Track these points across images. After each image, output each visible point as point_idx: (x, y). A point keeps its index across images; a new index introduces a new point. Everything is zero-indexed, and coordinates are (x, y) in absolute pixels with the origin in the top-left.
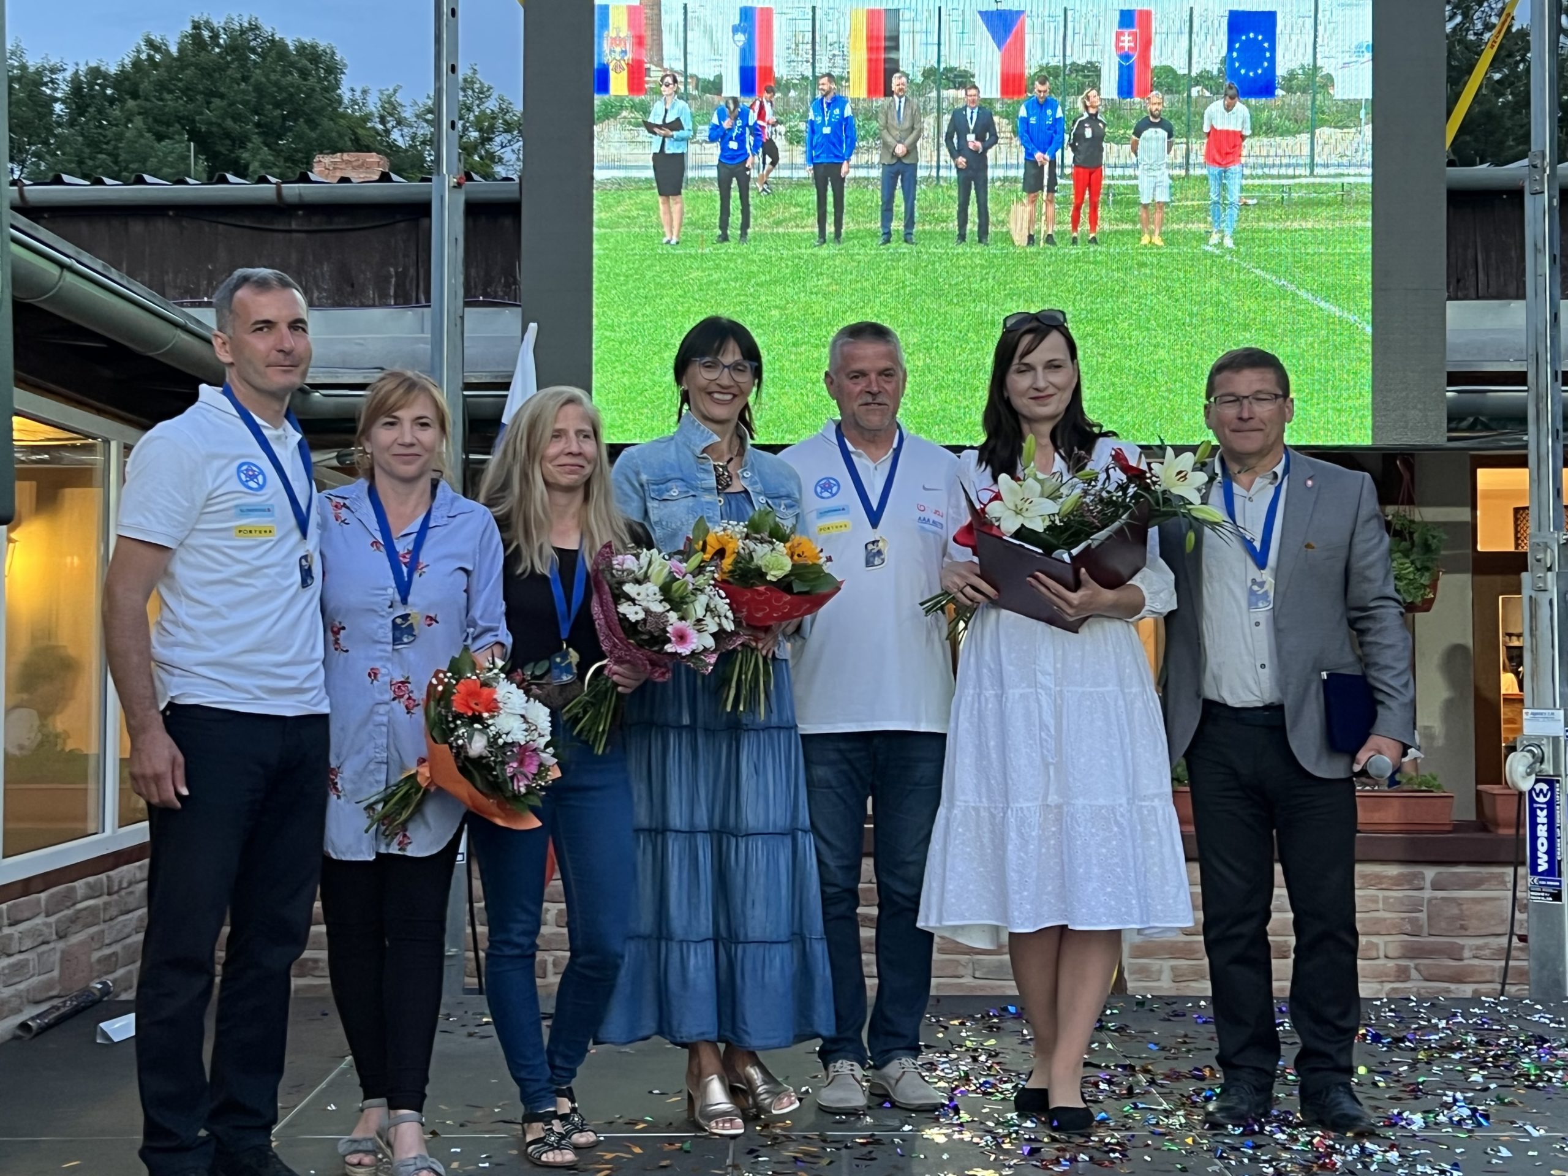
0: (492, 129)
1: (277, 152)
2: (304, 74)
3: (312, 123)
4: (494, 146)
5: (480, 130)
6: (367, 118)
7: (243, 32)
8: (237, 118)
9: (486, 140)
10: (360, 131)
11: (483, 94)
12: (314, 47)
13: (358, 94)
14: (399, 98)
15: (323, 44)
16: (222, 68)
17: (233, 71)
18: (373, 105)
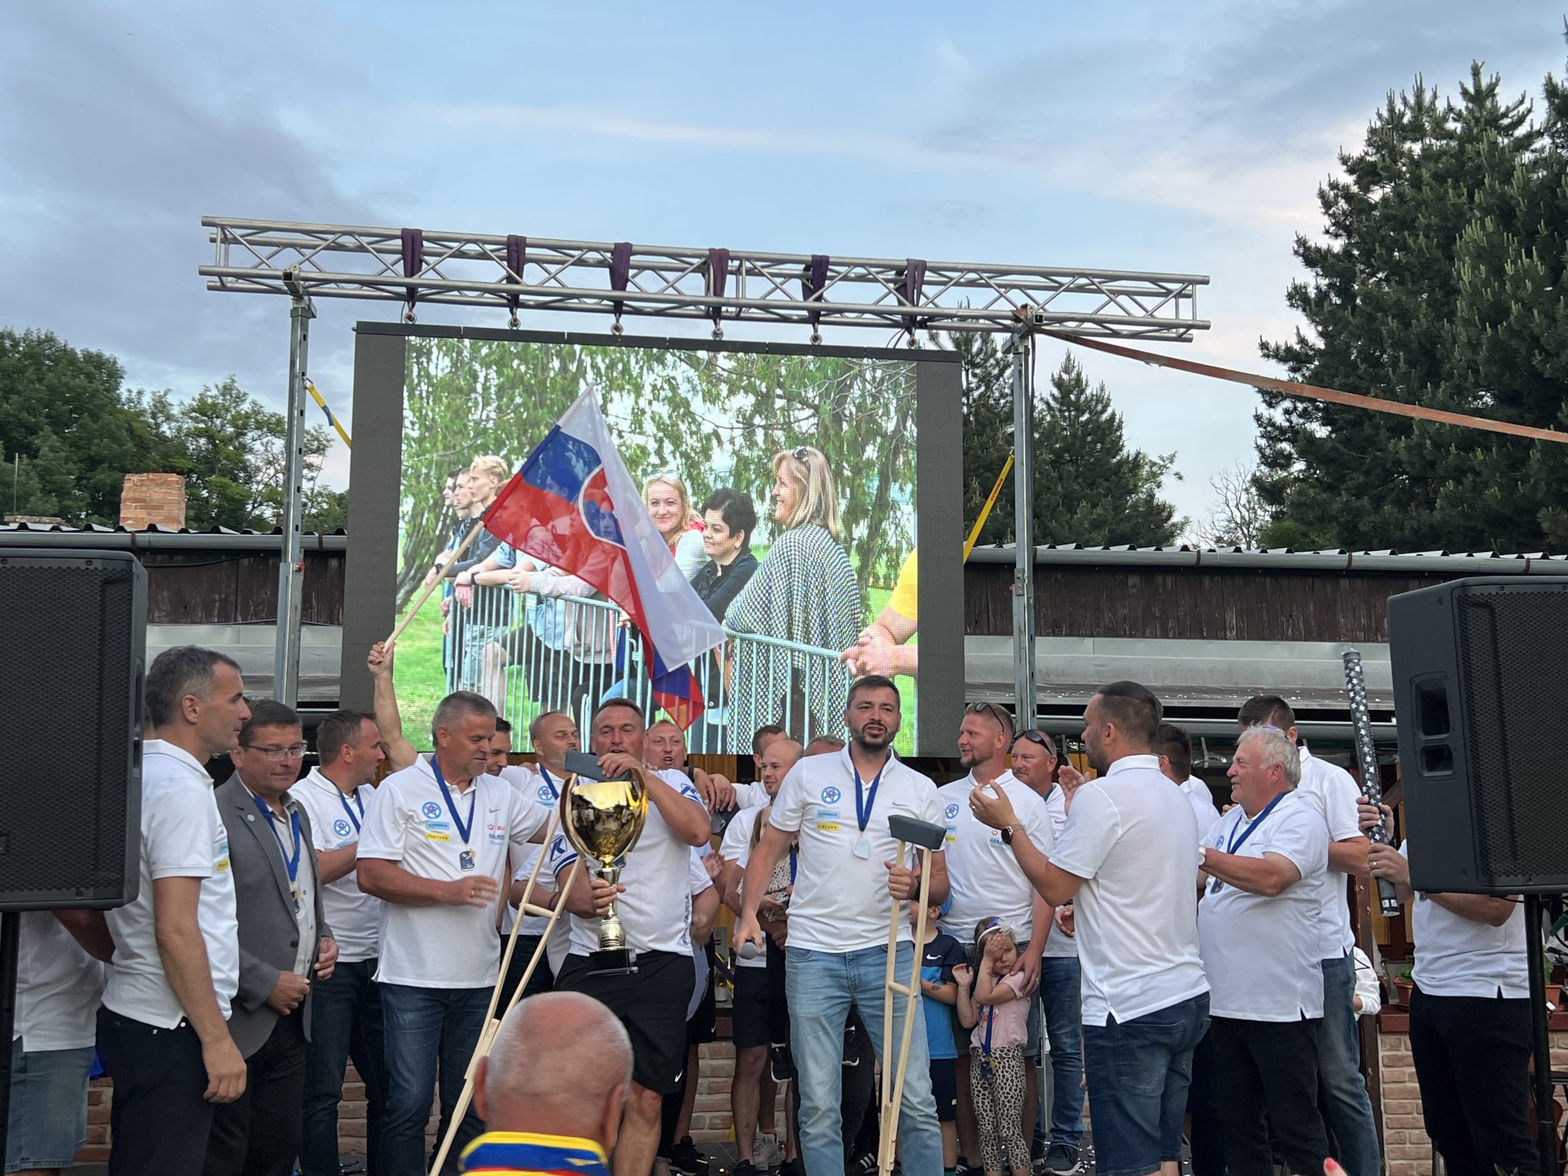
0: (245, 426)
1: (64, 439)
2: (90, 377)
3: (95, 418)
4: (248, 439)
5: (236, 426)
6: (142, 412)
7: (40, 342)
8: (32, 411)
9: (240, 434)
10: (135, 425)
11: (240, 398)
12: (99, 356)
13: (134, 394)
14: (170, 398)
15: (107, 354)
16: (21, 371)
17: (30, 373)
18: (147, 402)
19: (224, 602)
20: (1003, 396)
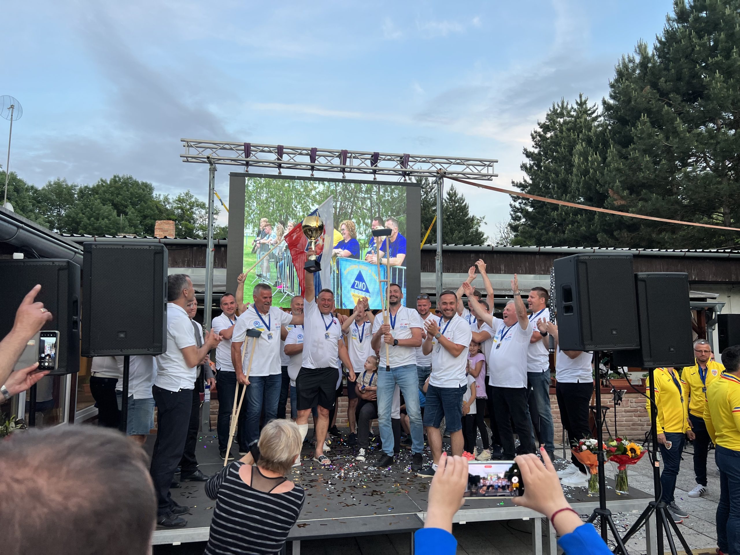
0: (193, 206)
1: (136, 209)
2: (144, 190)
3: (146, 203)
4: (194, 210)
5: (190, 206)
6: (160, 201)
7: (128, 179)
8: (126, 201)
9: (191, 208)
10: (158, 205)
11: (191, 197)
12: (146, 183)
13: (158, 196)
14: (169, 197)
15: (149, 182)
16: (122, 188)
17: (125, 189)
18: (162, 198)
19: (188, 261)
20: (431, 198)
